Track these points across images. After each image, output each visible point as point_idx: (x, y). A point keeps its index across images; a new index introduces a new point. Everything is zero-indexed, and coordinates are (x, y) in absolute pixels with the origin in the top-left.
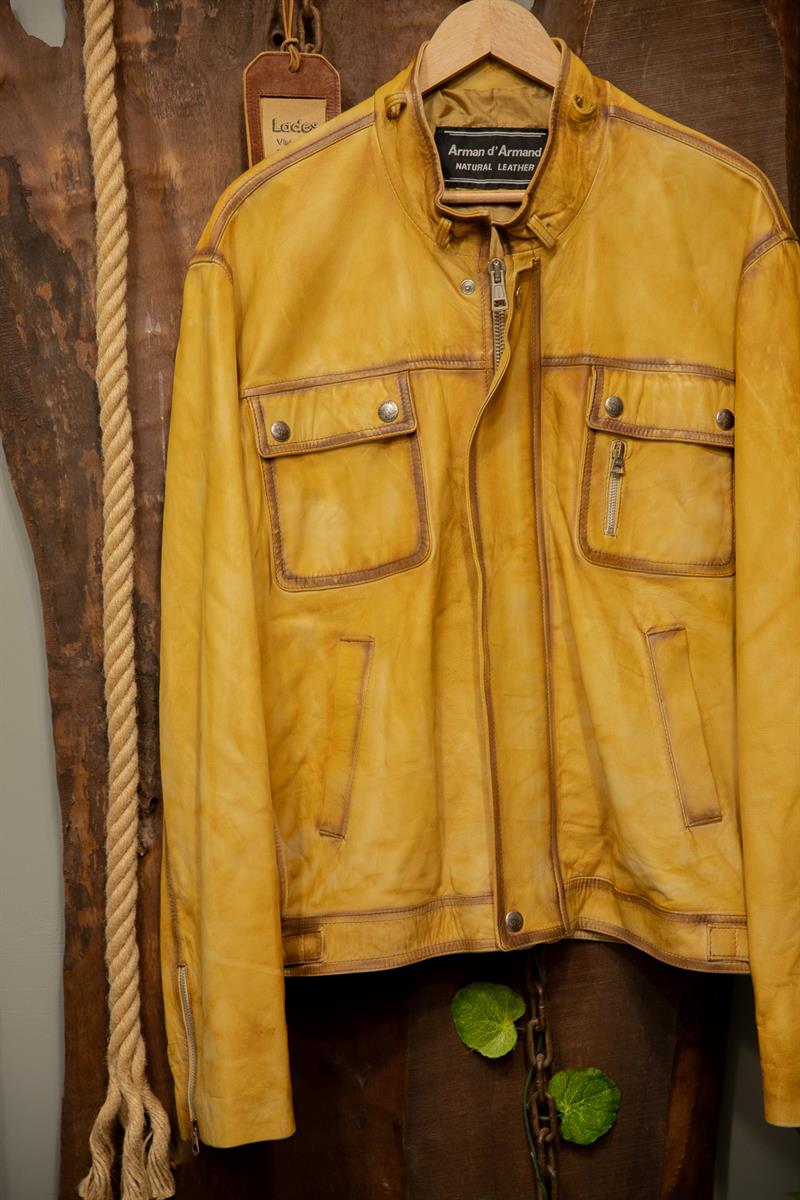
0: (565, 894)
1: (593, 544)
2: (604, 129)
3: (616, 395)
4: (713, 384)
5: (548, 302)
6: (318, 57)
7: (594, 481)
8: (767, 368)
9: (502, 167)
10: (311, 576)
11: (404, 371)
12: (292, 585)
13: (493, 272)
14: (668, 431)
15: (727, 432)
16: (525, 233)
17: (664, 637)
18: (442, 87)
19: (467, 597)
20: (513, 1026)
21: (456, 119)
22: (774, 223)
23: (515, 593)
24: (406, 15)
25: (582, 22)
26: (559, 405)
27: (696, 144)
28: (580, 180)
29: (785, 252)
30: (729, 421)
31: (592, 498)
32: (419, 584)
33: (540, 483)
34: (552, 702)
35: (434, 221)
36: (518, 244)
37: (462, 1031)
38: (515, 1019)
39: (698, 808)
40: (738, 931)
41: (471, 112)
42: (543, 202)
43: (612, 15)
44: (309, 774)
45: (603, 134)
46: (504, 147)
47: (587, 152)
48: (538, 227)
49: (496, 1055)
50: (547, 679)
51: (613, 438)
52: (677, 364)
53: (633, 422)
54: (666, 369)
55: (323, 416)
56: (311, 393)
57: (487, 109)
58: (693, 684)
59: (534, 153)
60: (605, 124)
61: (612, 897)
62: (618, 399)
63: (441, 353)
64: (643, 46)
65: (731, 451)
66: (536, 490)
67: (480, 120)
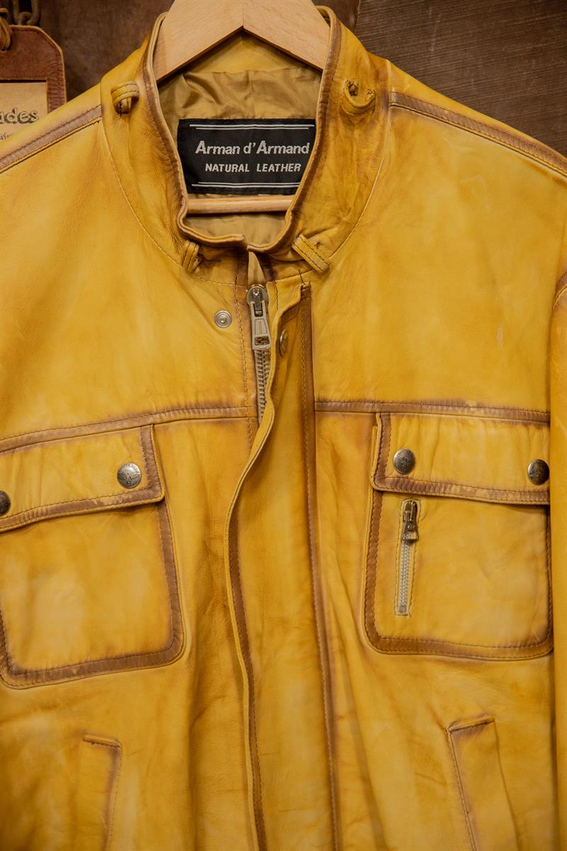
1: (382, 629)
2: (385, 123)
3: (408, 446)
4: (522, 430)
5: (320, 336)
6: (35, 30)
7: (382, 552)
9: (261, 168)
10: (44, 667)
11: (147, 426)
12: (20, 682)
13: (252, 303)
14: (469, 489)
15: (539, 487)
16: (290, 256)
17: (469, 734)
18: (185, 70)
19: (232, 691)
21: (204, 109)
23: (290, 686)
26: (337, 460)
28: (357, 187)
30: (542, 473)
31: (380, 573)
32: (172, 687)
33: (317, 548)
34: (338, 808)
35: (177, 244)
36: (282, 269)
41: (222, 100)
42: (311, 217)
45: (383, 127)
46: (263, 143)
47: (364, 151)
48: (306, 249)
51: (405, 497)
52: (479, 407)
53: (426, 478)
54: (465, 412)
55: (51, 478)
56: (37, 450)
57: (241, 95)
58: (505, 787)
59: (301, 150)
60: (386, 116)
62: (408, 451)
63: (192, 400)
64: (430, 12)
65: (546, 509)
66: (313, 558)
67: (233, 110)
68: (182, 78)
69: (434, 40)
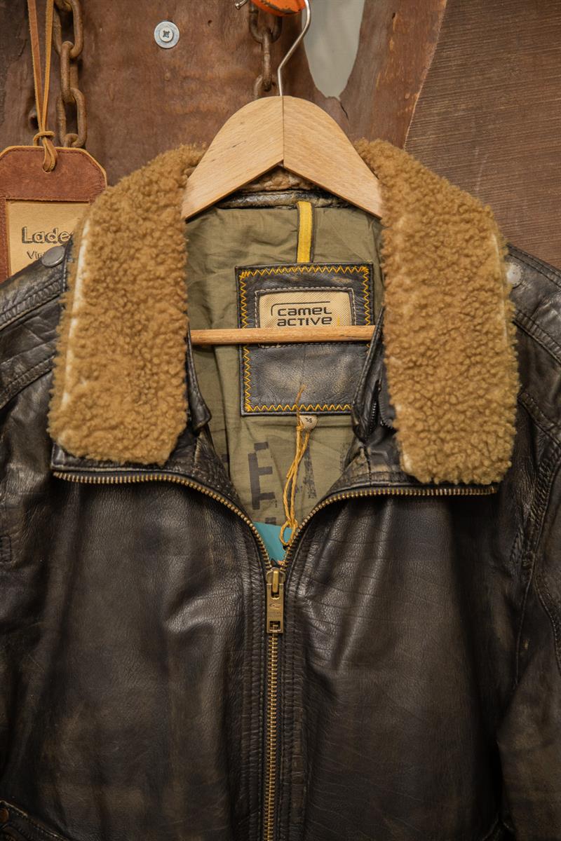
6: (80, 153)
24: (191, 99)
69: (479, 179)
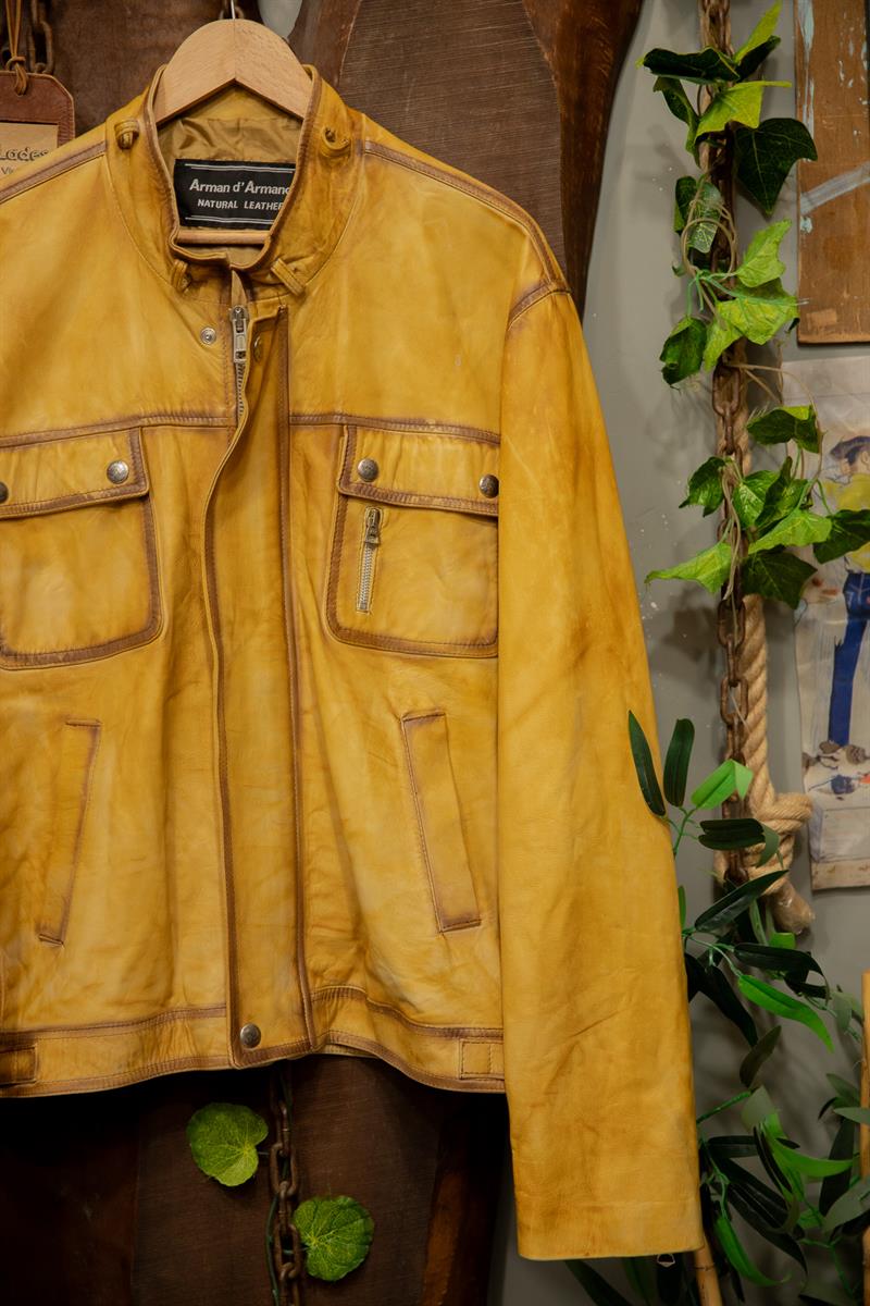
0: (311, 1006)
1: (342, 620)
2: (359, 167)
3: (372, 457)
4: (476, 447)
5: (297, 355)
7: (345, 552)
8: (532, 431)
9: (248, 205)
10: (33, 652)
11: (136, 428)
12: (10, 663)
13: (235, 320)
14: (427, 498)
15: (491, 500)
16: (269, 278)
17: (421, 724)
18: (183, 114)
19: (205, 678)
20: (254, 1151)
21: (198, 151)
22: (543, 273)
23: (259, 673)
24: (151, 35)
25: (339, 48)
26: (308, 468)
27: (459, 184)
28: (332, 221)
29: (554, 304)
30: (493, 488)
31: (343, 570)
32: (149, 665)
33: (288, 553)
34: (300, 794)
35: (169, 264)
36: (262, 291)
37: (199, 1156)
38: (257, 1143)
39: (453, 911)
40: (494, 1047)
41: (215, 143)
42: (289, 244)
43: (371, 42)
44: (29, 872)
45: (357, 171)
46: (251, 183)
47: (340, 191)
48: (283, 272)
49: (235, 1184)
50: (294, 770)
51: (368, 504)
52: (437, 425)
53: (389, 486)
54: (426, 430)
55: (47, 476)
56: (34, 450)
57: (233, 140)
58: (453, 776)
59: (280, 190)
60: (361, 160)
61: (365, 1008)
62: (373, 461)
63: (178, 408)
64: (405, 76)
65: (494, 520)
66: (284, 560)
67: (224, 153)
68: (180, 123)
